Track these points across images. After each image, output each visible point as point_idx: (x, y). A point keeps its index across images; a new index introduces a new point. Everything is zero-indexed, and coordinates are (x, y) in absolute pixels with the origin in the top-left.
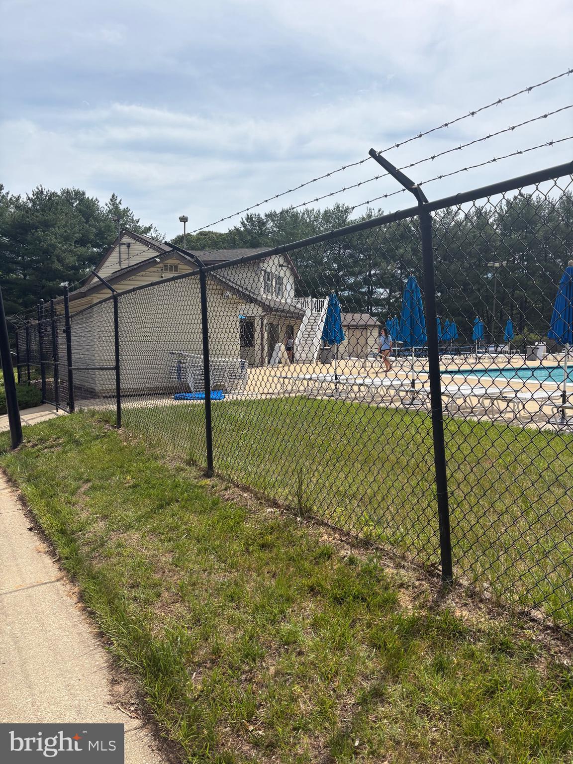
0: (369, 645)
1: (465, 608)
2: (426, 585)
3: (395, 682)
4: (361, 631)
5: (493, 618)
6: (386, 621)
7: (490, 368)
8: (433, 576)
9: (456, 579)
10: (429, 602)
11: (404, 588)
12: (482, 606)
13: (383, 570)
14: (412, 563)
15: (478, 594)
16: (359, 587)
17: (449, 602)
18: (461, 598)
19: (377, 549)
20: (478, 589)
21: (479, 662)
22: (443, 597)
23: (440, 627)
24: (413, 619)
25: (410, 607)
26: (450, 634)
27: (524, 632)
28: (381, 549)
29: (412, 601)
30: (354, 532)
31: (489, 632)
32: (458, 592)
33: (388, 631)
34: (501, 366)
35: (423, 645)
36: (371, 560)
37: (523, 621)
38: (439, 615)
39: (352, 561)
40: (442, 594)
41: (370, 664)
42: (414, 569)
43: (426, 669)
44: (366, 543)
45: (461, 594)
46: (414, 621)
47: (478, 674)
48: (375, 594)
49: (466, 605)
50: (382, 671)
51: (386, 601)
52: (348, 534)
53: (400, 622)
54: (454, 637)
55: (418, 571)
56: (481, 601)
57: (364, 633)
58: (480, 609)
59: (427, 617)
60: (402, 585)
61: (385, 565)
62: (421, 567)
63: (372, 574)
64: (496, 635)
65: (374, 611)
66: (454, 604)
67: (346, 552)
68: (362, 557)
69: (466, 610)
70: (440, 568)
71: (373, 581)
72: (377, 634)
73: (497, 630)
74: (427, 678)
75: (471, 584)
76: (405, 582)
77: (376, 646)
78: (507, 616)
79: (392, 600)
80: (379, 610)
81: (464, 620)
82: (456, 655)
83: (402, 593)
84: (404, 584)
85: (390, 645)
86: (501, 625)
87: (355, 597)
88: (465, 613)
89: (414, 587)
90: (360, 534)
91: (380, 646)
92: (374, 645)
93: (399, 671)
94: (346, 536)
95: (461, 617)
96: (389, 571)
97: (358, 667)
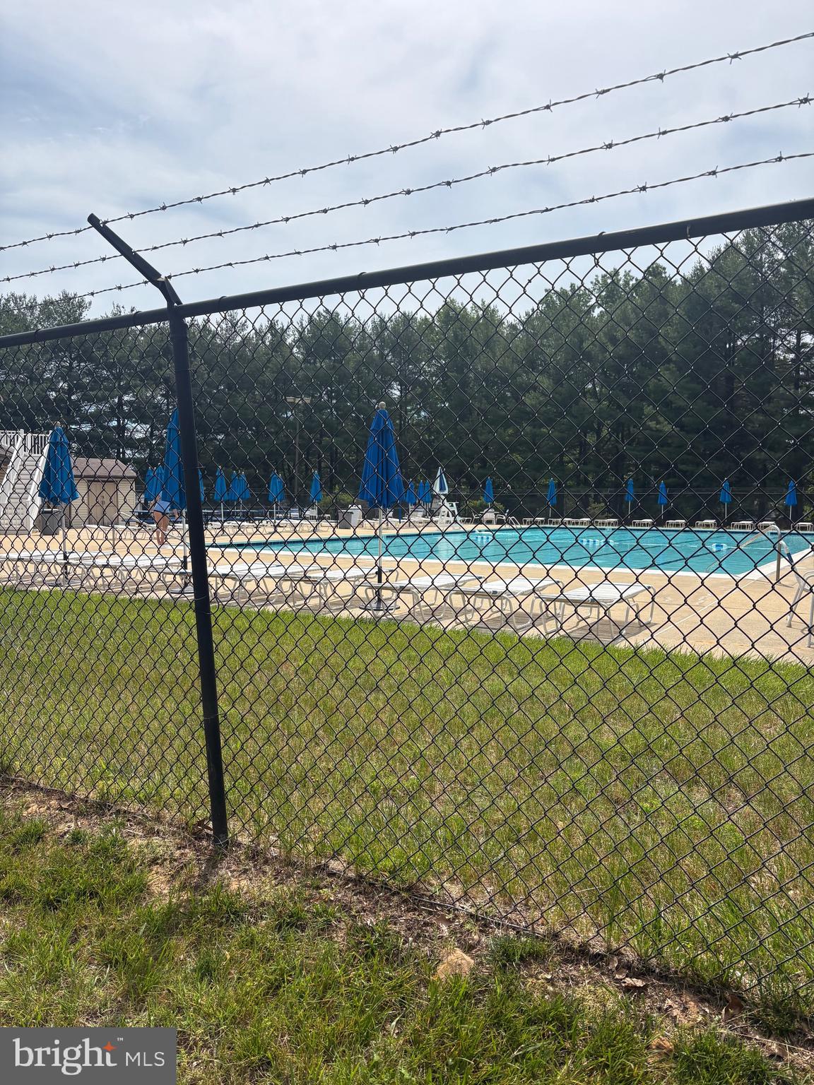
0: (100, 964)
1: (244, 876)
2: (190, 853)
3: (138, 1011)
4: (87, 945)
5: (281, 882)
6: (128, 920)
7: (291, 539)
8: (199, 839)
9: (233, 837)
10: (195, 878)
11: (157, 864)
12: (267, 868)
13: (125, 843)
14: (170, 825)
15: (262, 853)
16: (86, 877)
17: (222, 872)
18: (238, 863)
19: (118, 812)
20: (262, 846)
21: (259, 950)
22: (214, 866)
23: (209, 911)
24: (169, 908)
25: (166, 891)
26: (222, 918)
27: (320, 893)
28: (125, 812)
29: (169, 881)
30: (81, 794)
31: (275, 903)
32: (236, 856)
33: (131, 935)
34: (305, 537)
35: (184, 944)
36: (108, 831)
37: (320, 879)
38: (207, 894)
39: (77, 838)
40: (213, 863)
41: (100, 993)
42: (174, 834)
43: (185, 979)
44: (101, 807)
45: (239, 858)
46: (171, 912)
47: (258, 966)
48: (112, 883)
49: (245, 871)
50: (119, 999)
51: (128, 890)
52: (72, 797)
53: (150, 918)
54: (227, 921)
55: (179, 834)
56: (266, 862)
57: (93, 947)
58: (264, 873)
59: (191, 900)
60: (154, 861)
61: (129, 835)
62: (183, 828)
63: (108, 852)
64: (284, 905)
65: (109, 909)
66: (230, 874)
67: (68, 826)
68: (93, 829)
69: (245, 879)
70: (211, 825)
71: (111, 862)
72: (113, 945)
73: (285, 898)
74: (185, 991)
75: (252, 841)
76: (159, 855)
77: (111, 963)
78: (299, 876)
79: (139, 886)
80: (117, 905)
81: (242, 893)
82: (230, 948)
83: (153, 872)
84: (158, 859)
85: (132, 956)
86: (292, 889)
87: (80, 894)
88: (244, 883)
89: (173, 860)
90: (91, 794)
91: (117, 961)
92: (108, 962)
93: (146, 992)
94: (68, 800)
95: (239, 889)
96: (136, 843)
97: (82, 1002)
